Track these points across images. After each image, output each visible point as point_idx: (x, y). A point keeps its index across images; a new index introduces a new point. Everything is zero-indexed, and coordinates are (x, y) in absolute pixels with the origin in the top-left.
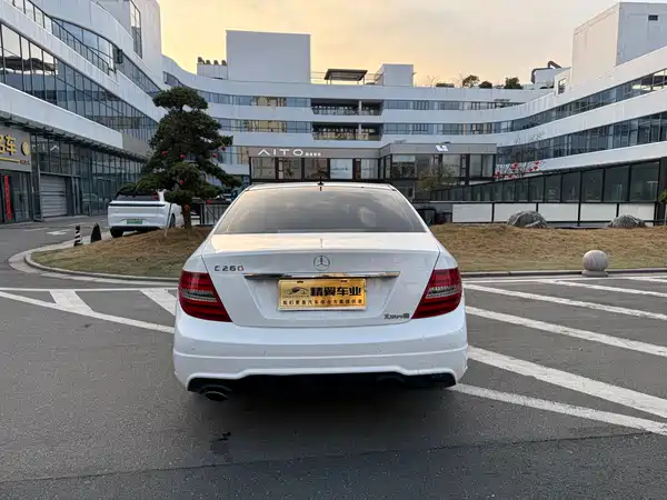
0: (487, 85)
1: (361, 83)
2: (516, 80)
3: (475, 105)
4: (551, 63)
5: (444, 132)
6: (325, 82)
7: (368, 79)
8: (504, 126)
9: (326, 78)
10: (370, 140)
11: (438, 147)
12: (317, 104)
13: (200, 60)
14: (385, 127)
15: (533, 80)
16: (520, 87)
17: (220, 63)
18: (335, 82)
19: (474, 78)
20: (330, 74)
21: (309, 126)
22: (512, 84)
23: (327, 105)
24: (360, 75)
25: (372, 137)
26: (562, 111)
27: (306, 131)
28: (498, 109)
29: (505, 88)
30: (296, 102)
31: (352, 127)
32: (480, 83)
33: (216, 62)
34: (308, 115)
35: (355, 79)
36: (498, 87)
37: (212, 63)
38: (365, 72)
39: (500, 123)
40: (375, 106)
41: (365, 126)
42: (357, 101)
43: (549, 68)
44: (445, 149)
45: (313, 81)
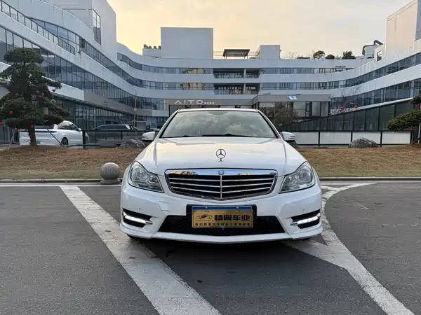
0: (331, 57)
1: (246, 58)
2: (350, 53)
3: (322, 70)
4: (376, 41)
5: (301, 88)
6: (223, 58)
7: (250, 55)
8: (341, 83)
9: (224, 56)
10: (252, 94)
11: (290, 97)
12: (218, 72)
13: (145, 46)
14: (261, 86)
15: (363, 53)
16: (354, 58)
17: (157, 48)
18: (228, 58)
19: (321, 53)
20: (227, 52)
21: (212, 86)
22: (348, 56)
23: (224, 72)
24: (246, 52)
25: (253, 92)
26: (380, 72)
27: (210, 88)
28: (338, 72)
29: (343, 58)
30: (205, 71)
31: (240, 86)
32: (326, 56)
33: (155, 47)
34: (211, 79)
35: (242, 56)
36: (338, 59)
37: (153, 48)
38: (248, 51)
39: (338, 82)
40: (255, 72)
41: (249, 85)
42: (243, 69)
43: (375, 45)
44: (295, 98)
45: (214, 58)
